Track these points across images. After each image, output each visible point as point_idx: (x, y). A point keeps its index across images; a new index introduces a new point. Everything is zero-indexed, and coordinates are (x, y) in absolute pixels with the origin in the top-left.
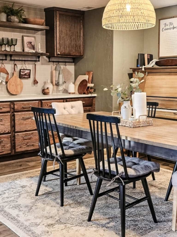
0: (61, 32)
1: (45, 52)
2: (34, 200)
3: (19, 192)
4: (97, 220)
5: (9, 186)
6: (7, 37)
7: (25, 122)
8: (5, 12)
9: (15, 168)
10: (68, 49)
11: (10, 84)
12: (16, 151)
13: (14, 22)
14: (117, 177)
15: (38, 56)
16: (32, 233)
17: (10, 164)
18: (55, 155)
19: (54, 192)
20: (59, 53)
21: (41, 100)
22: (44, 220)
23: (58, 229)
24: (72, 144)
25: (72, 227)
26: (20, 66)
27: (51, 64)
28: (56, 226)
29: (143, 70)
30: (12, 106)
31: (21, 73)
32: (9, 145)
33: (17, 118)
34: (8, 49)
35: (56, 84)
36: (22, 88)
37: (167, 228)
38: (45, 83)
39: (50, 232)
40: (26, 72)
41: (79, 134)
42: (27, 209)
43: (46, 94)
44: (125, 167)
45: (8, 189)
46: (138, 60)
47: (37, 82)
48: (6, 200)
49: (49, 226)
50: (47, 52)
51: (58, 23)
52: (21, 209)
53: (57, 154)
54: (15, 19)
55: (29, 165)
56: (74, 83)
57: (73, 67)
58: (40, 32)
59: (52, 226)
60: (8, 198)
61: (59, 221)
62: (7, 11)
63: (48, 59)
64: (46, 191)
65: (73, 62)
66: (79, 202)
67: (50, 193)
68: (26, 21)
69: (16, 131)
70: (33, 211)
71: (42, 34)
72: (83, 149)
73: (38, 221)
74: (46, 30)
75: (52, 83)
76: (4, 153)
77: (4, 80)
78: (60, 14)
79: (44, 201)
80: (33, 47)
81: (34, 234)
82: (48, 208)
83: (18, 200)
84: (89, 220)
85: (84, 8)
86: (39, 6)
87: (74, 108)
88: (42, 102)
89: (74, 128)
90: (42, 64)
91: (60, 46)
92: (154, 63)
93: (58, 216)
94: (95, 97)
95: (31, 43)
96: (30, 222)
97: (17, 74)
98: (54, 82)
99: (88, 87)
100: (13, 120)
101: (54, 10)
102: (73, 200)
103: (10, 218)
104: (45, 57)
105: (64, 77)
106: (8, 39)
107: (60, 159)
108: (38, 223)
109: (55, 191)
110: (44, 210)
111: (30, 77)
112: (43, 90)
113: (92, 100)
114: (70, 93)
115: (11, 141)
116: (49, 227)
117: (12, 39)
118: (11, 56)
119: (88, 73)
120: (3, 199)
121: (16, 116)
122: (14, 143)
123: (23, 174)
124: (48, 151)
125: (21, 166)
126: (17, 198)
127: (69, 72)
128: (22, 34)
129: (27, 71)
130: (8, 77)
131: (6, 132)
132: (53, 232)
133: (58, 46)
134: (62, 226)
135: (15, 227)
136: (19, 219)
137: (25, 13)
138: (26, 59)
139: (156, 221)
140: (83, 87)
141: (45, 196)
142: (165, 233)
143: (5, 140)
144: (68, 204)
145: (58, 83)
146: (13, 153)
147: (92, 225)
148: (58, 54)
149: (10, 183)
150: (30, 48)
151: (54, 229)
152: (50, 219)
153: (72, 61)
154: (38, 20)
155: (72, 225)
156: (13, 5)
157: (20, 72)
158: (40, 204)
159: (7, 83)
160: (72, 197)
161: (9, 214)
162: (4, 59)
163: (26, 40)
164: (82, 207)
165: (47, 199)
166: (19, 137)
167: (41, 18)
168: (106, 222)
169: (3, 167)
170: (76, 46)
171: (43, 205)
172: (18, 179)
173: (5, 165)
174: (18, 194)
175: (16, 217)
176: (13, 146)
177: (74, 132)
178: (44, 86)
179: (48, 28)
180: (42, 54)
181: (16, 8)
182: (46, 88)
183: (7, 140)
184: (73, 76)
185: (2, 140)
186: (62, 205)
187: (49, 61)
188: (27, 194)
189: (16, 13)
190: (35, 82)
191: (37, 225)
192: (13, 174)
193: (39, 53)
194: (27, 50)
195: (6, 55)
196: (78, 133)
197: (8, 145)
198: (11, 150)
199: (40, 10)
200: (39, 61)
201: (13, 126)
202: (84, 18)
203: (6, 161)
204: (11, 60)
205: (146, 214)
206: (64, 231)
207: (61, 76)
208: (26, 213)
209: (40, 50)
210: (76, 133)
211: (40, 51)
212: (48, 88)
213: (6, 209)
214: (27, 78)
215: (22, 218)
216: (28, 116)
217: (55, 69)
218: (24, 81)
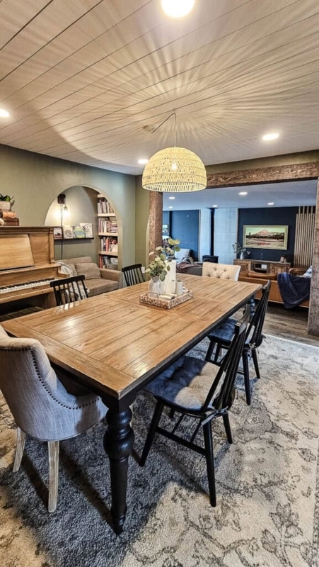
22: (285, 448)
23: (289, 425)
28: (285, 429)
42: (277, 491)
49: (292, 437)
59: (290, 434)
61: (273, 430)
70: (275, 475)
96: (307, 465)
116: (295, 436)
132: (301, 428)
134: (281, 424)
152: (276, 442)
155: (270, 415)
191: (303, 451)
206: (288, 418)
208: (290, 483)
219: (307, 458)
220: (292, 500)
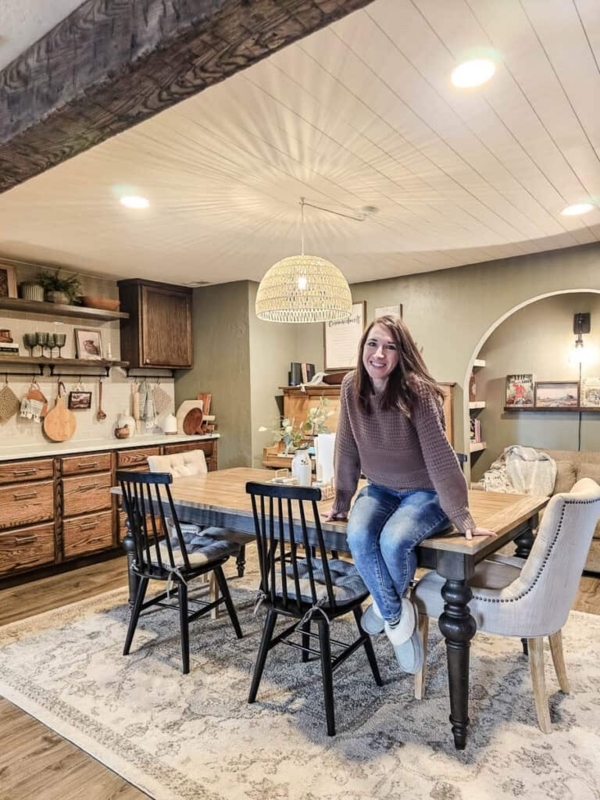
0: (151, 324)
1: (118, 359)
2: (122, 667)
3: (88, 650)
4: (268, 697)
5: (62, 638)
6: (46, 332)
7: (84, 495)
8: (41, 284)
9: (65, 593)
10: (164, 354)
11: (49, 422)
12: (66, 555)
13: (60, 302)
14: (315, 608)
15: (106, 366)
16: (137, 753)
17: (53, 584)
18: (169, 568)
19: (163, 642)
20: (148, 361)
21: (116, 451)
22: (156, 714)
23: (192, 732)
24: (197, 538)
25: (221, 724)
26: (70, 386)
27: (131, 381)
28: (186, 725)
29: (303, 390)
30: (58, 465)
31: (73, 399)
32: (50, 546)
33: (67, 488)
34: (47, 354)
35: (141, 419)
36: (74, 428)
37: (405, 695)
38: (119, 416)
39: (175, 744)
40: (82, 398)
41: (217, 520)
42: (111, 691)
43: (123, 438)
44: (330, 584)
45: (60, 646)
46: (290, 374)
47: (105, 416)
48: (60, 674)
49: (169, 727)
50: (123, 359)
51: (145, 307)
52: (98, 693)
53: (173, 565)
54: (62, 297)
55: (94, 583)
56: (175, 415)
57: (172, 385)
58: (109, 323)
59: (176, 727)
60: (62, 668)
61: (189, 713)
62: (46, 282)
63: (125, 373)
64: (145, 641)
65: (173, 377)
66: (219, 659)
67: (154, 645)
68: (83, 303)
69: (65, 514)
70: (127, 694)
71: (113, 327)
72: (223, 549)
73: (144, 718)
74: (122, 320)
75: (133, 415)
76: (41, 562)
77: (38, 415)
78: (148, 292)
79: (145, 665)
80: (97, 351)
81: (141, 756)
82: (158, 681)
83: (85, 672)
84: (252, 699)
85: (194, 282)
86: (108, 275)
87: (189, 465)
88: (117, 454)
89: (208, 508)
90: (114, 381)
91: (150, 348)
92: (320, 379)
93: (183, 699)
94: (216, 439)
95: (92, 342)
96: (124, 724)
97: (63, 401)
98: (138, 415)
99: (205, 422)
100: (59, 492)
101: (137, 285)
102: (206, 654)
103: (76, 719)
104: (119, 368)
105: (156, 403)
106: (48, 335)
107: (180, 575)
108: (144, 726)
109: (162, 639)
110: (149, 689)
111: (89, 407)
112: (117, 430)
113: (212, 445)
114: (167, 434)
115: (55, 536)
116: (170, 731)
117: (55, 337)
118: (52, 367)
119: (203, 396)
120: (52, 671)
121: (65, 485)
122: (62, 540)
123: (86, 606)
124: (154, 558)
125: (77, 585)
126: (85, 667)
127: (164, 394)
128: (73, 327)
129: (84, 395)
130: (45, 408)
131: (45, 519)
132: (182, 744)
133: (145, 348)
134: (198, 724)
135: (93, 742)
136: (98, 719)
137: (80, 287)
138: (82, 373)
139: (380, 682)
140: (193, 421)
141: (144, 653)
142: (406, 707)
143: (43, 535)
144: (197, 667)
145: (145, 415)
146: (59, 561)
147: (260, 712)
148: (147, 364)
149: (62, 629)
150: (90, 352)
151: (183, 735)
152: (169, 709)
153: (170, 375)
154: (107, 301)
155: (219, 719)
156: (57, 273)
157: (70, 397)
158: (137, 675)
159: (42, 419)
160: (201, 648)
161: (72, 709)
162: (36, 372)
163: (83, 337)
164: (229, 669)
165: (150, 659)
166: (72, 525)
167: (112, 298)
168: (286, 699)
169: (40, 593)
170: (179, 348)
171: (145, 675)
172: (77, 617)
173: (42, 587)
174: (84, 656)
175: (92, 717)
176: (60, 546)
177: (204, 516)
178: (117, 423)
179: (126, 316)
180: (115, 364)
181: (63, 277)
182: (121, 425)
183: (47, 535)
184: (173, 402)
185: (36, 536)
186: (186, 670)
187: (128, 376)
188: (104, 652)
189: (64, 287)
190: (101, 415)
191: (143, 730)
192: (64, 608)
193: (110, 362)
194: (84, 355)
195: (42, 366)
196: (214, 517)
197: (48, 545)
198: (55, 554)
199: (110, 283)
200: (108, 376)
201: (59, 506)
202: (191, 300)
203: (44, 578)
204: (52, 375)
205: (356, 668)
206: (206, 735)
207: (150, 402)
208: (112, 703)
209: (110, 356)
210: (210, 518)
211: (111, 358)
212: (126, 426)
213: (63, 697)
214: (84, 408)
215: (105, 719)
216: (90, 484)
217: (139, 390)
218: (79, 415)
219: (130, 728)
220: (97, 697)
